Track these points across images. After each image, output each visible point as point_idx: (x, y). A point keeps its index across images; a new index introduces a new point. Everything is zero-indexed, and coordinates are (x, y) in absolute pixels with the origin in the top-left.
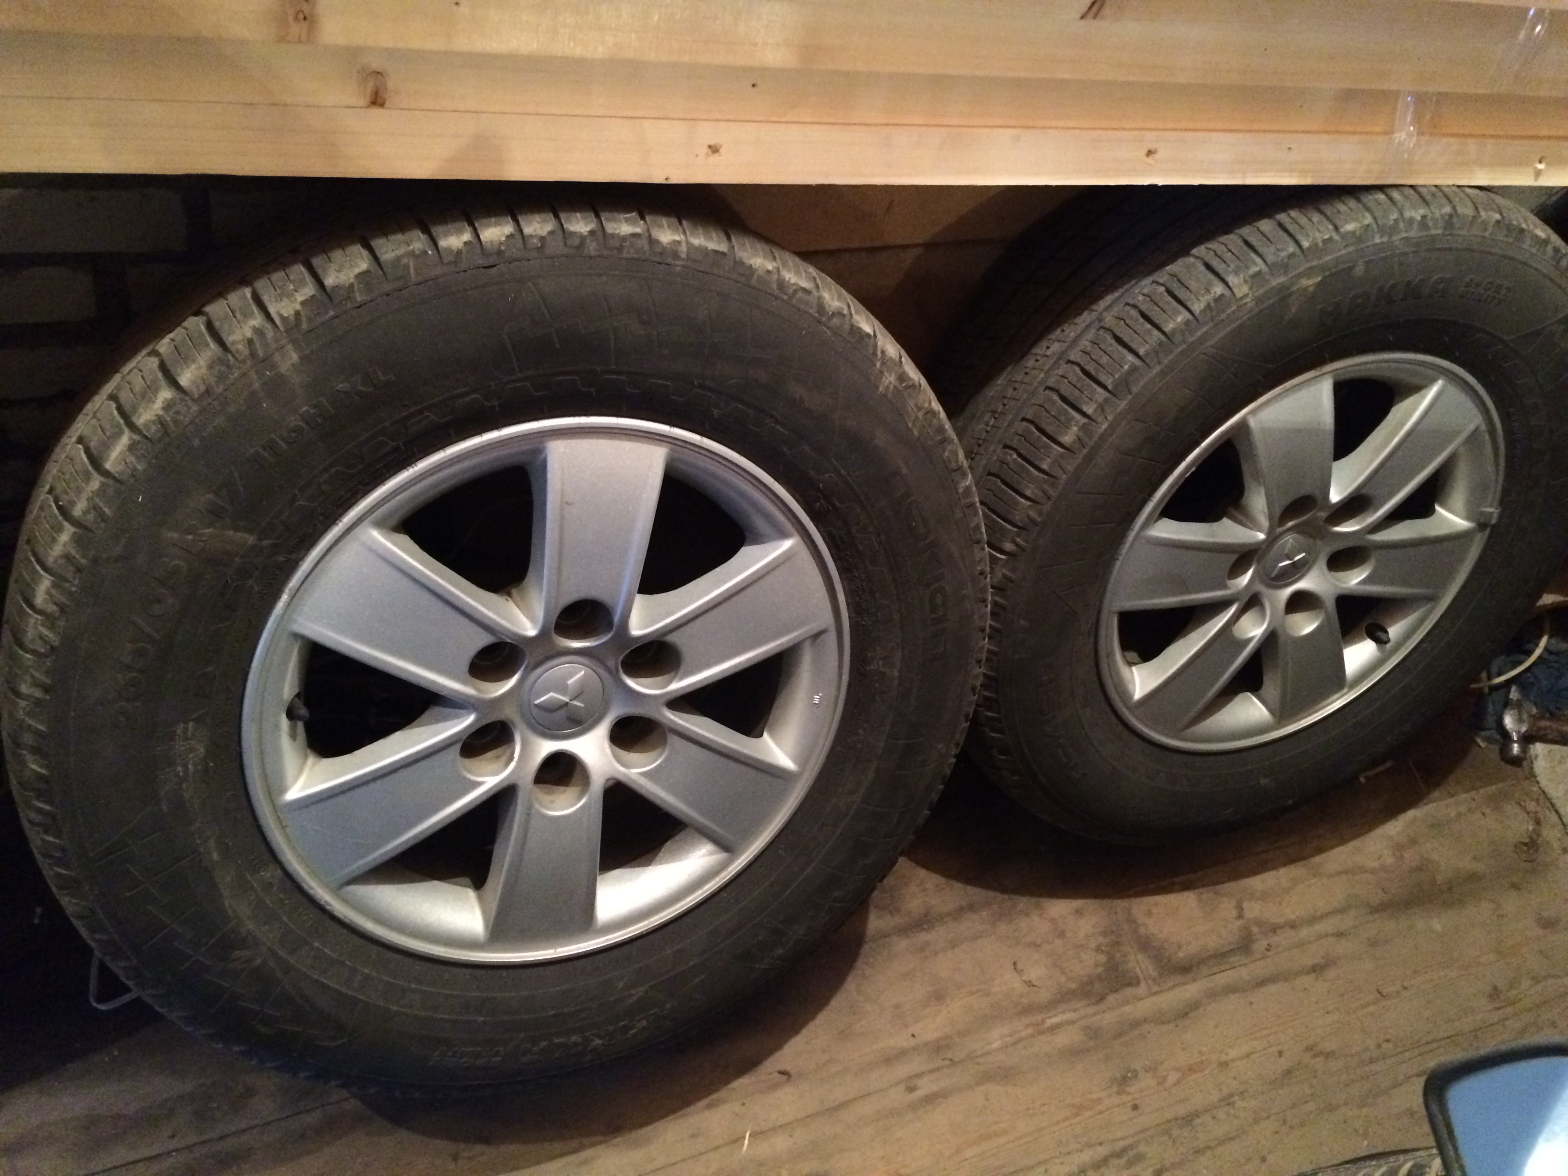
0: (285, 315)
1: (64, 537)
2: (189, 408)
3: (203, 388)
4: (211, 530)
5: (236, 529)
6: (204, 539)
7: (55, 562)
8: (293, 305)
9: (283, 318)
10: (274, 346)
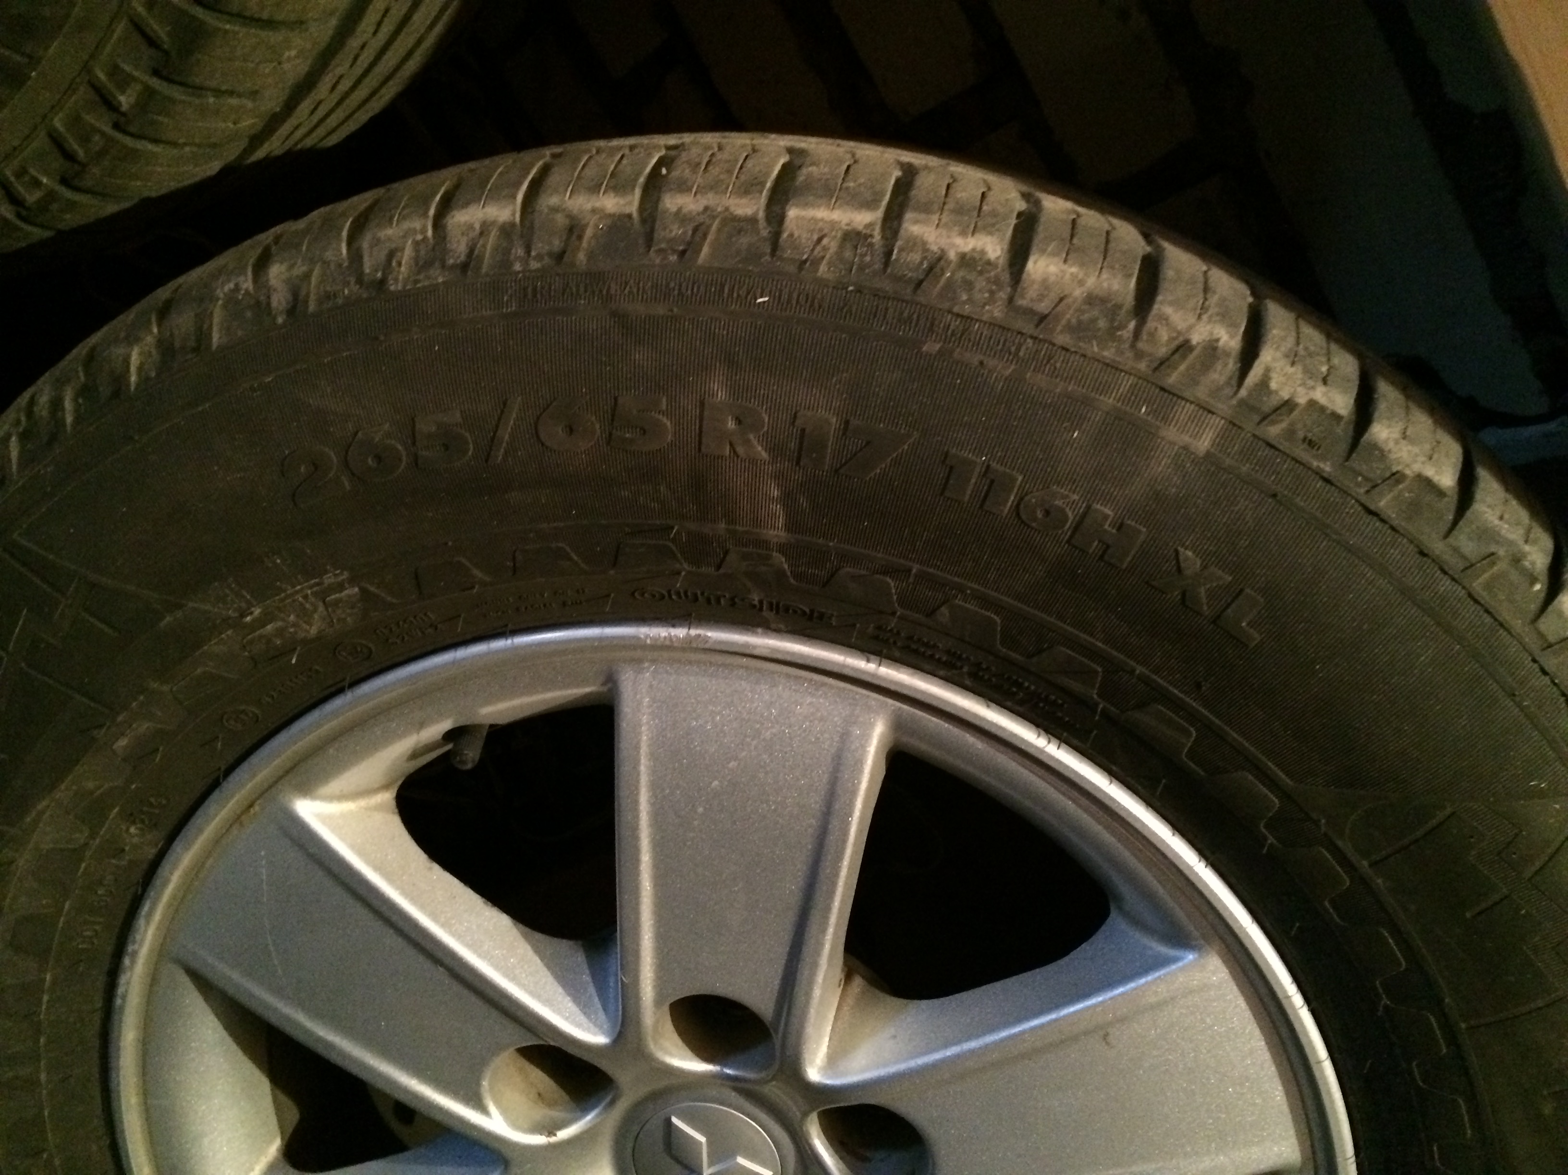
0: (1273, 385)
1: (611, 203)
2: (992, 300)
3: (1043, 307)
4: (764, 455)
5: (787, 499)
6: (740, 450)
7: (555, 210)
8: (1301, 390)
9: (1264, 384)
10: (1201, 393)
